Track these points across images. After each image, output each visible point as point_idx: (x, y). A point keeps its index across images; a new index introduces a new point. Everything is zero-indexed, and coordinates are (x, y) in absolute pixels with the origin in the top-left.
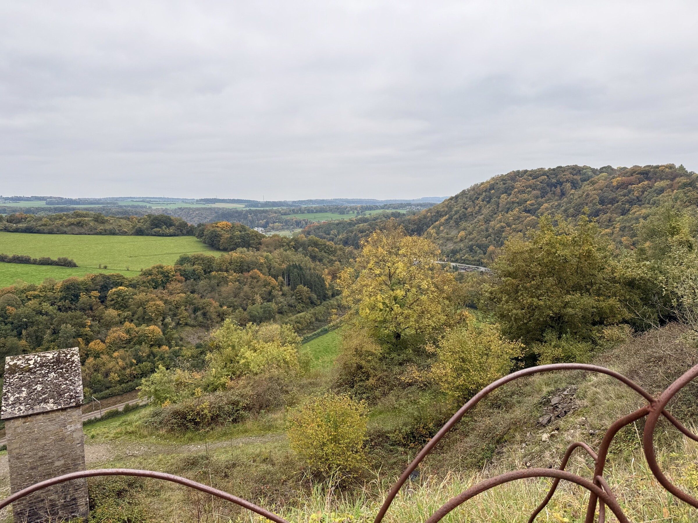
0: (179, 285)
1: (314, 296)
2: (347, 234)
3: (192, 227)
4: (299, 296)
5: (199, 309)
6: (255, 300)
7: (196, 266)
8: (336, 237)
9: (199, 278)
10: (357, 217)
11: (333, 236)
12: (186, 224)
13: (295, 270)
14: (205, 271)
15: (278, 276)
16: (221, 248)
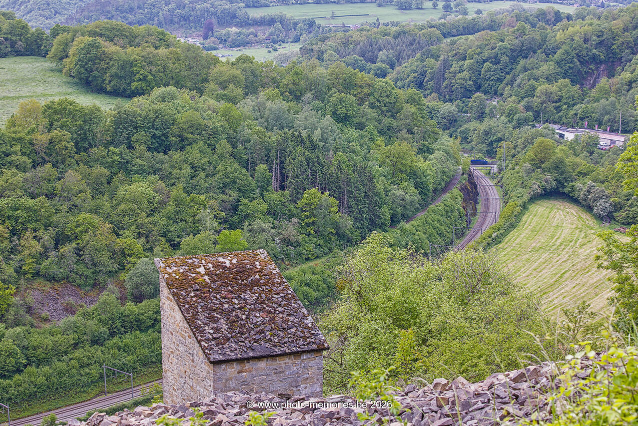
0: (21, 176)
1: (346, 221)
2: (422, 61)
3: (39, 36)
4: (307, 217)
5: (68, 239)
6: (199, 221)
7: (56, 133)
8: (392, 67)
9: (63, 162)
10: (444, 17)
11: (384, 65)
12: (25, 27)
13: (300, 149)
14: (76, 144)
15: (254, 165)
16: (109, 89)
